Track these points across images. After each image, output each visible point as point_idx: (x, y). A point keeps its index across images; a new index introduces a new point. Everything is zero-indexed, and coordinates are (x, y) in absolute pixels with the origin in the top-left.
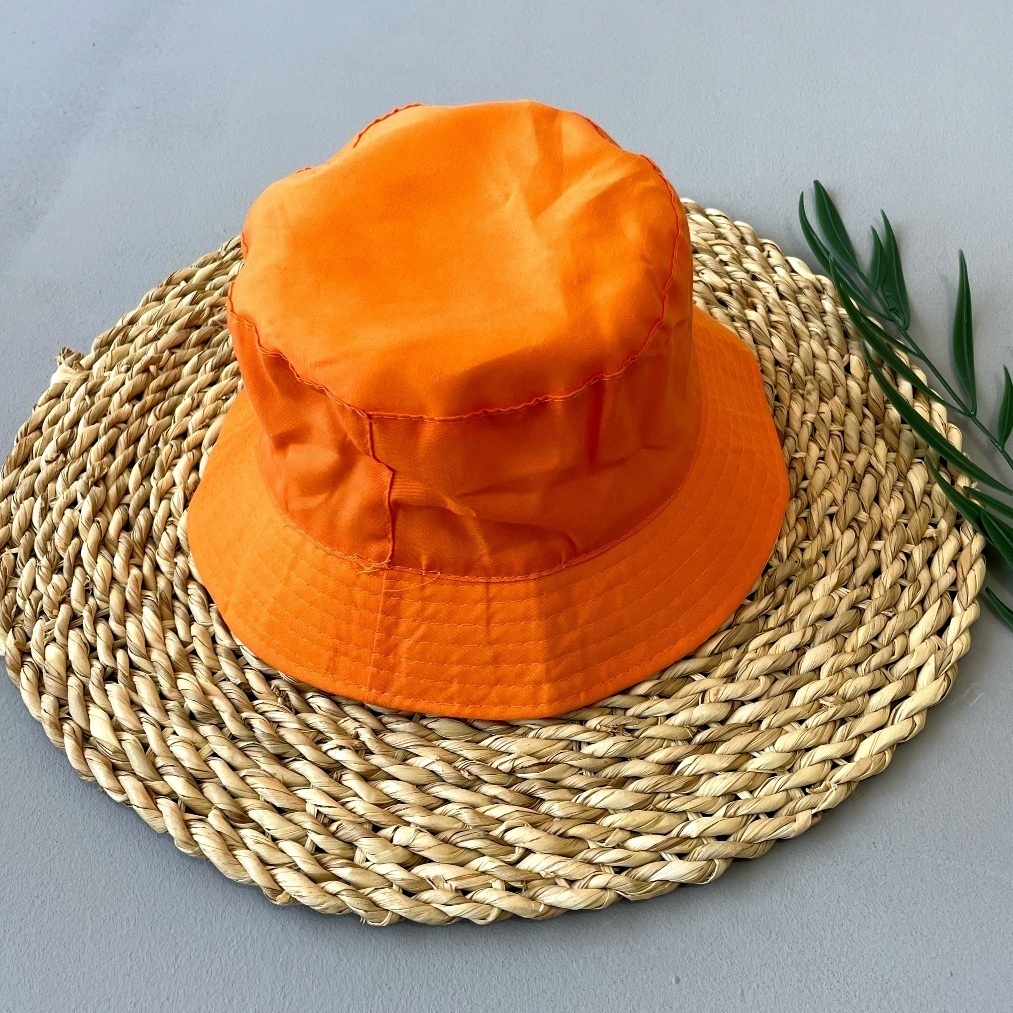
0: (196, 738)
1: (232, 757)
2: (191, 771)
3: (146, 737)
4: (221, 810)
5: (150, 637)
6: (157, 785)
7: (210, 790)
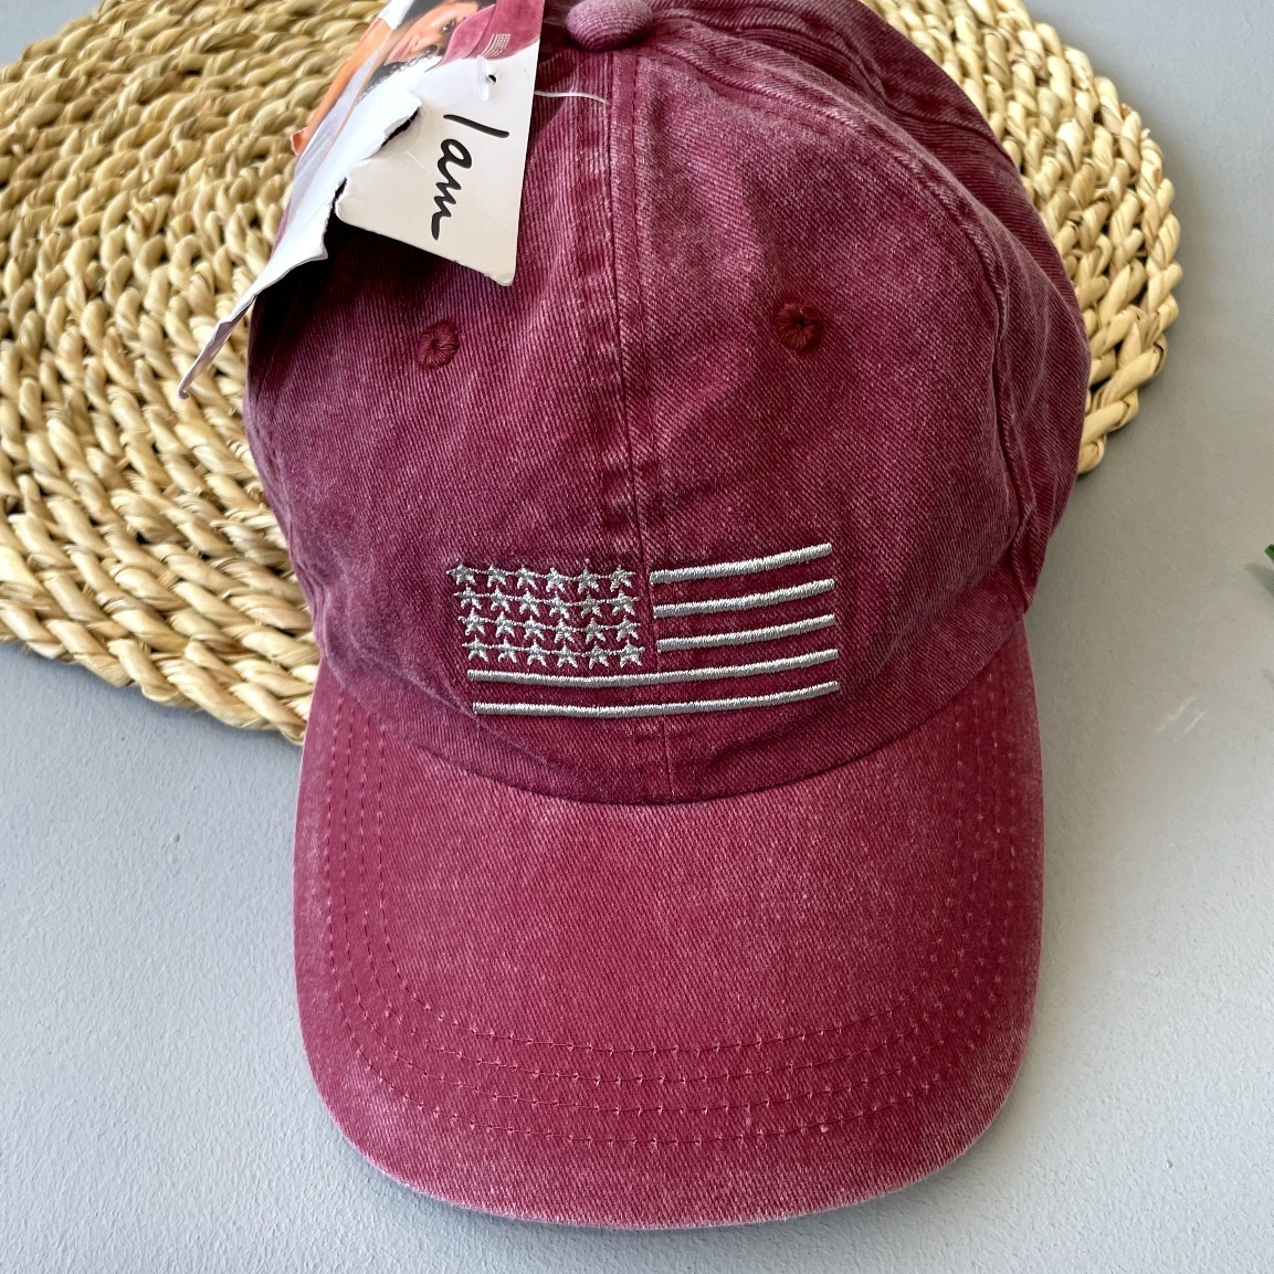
0: (149, 562)
1: (207, 577)
2: (151, 602)
3: (79, 574)
4: (202, 641)
5: (63, 454)
6: (104, 627)
7: (181, 621)
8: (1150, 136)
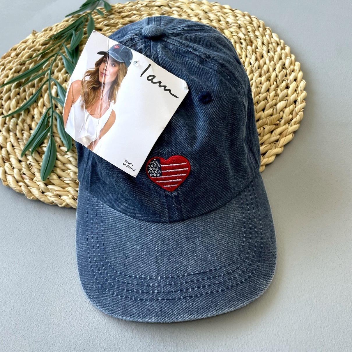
8: (303, 111)
